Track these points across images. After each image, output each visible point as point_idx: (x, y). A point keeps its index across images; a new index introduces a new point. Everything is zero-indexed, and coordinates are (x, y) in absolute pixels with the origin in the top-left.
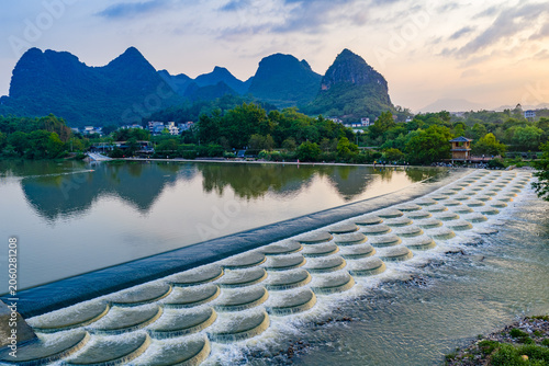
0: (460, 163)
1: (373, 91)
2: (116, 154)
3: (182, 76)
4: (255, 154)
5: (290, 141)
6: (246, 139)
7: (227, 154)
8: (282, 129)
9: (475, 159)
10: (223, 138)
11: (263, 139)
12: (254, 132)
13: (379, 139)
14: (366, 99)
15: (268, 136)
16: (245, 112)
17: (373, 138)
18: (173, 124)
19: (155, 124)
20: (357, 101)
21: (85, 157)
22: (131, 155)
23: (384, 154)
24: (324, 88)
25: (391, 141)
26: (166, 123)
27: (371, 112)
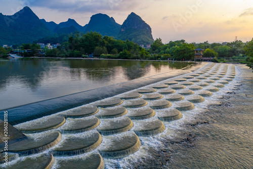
0: (199, 60)
1: (145, 32)
2: (25, 55)
3: (52, 23)
4: (98, 56)
5: (115, 50)
6: (93, 49)
7: (84, 56)
8: (110, 45)
9: (205, 59)
10: (81, 48)
11: (102, 49)
12: (97, 45)
13: (157, 50)
14: (142, 36)
15: (104, 47)
16: (92, 35)
17: (154, 50)
18: (50, 44)
19: (40, 44)
20: (138, 37)
21: (8, 56)
22: (33, 56)
23: (162, 56)
24: (122, 30)
25: (163, 51)
26: (46, 44)
27: (145, 42)
